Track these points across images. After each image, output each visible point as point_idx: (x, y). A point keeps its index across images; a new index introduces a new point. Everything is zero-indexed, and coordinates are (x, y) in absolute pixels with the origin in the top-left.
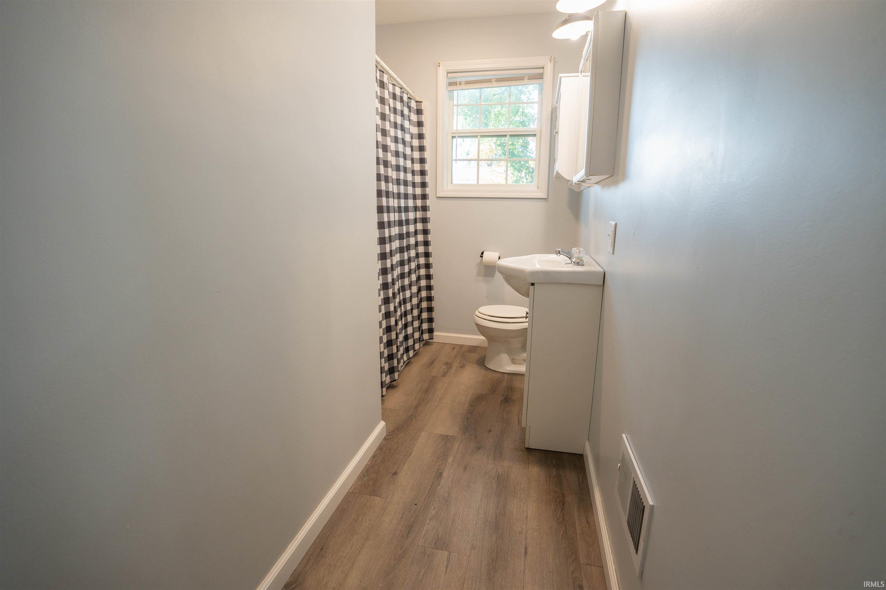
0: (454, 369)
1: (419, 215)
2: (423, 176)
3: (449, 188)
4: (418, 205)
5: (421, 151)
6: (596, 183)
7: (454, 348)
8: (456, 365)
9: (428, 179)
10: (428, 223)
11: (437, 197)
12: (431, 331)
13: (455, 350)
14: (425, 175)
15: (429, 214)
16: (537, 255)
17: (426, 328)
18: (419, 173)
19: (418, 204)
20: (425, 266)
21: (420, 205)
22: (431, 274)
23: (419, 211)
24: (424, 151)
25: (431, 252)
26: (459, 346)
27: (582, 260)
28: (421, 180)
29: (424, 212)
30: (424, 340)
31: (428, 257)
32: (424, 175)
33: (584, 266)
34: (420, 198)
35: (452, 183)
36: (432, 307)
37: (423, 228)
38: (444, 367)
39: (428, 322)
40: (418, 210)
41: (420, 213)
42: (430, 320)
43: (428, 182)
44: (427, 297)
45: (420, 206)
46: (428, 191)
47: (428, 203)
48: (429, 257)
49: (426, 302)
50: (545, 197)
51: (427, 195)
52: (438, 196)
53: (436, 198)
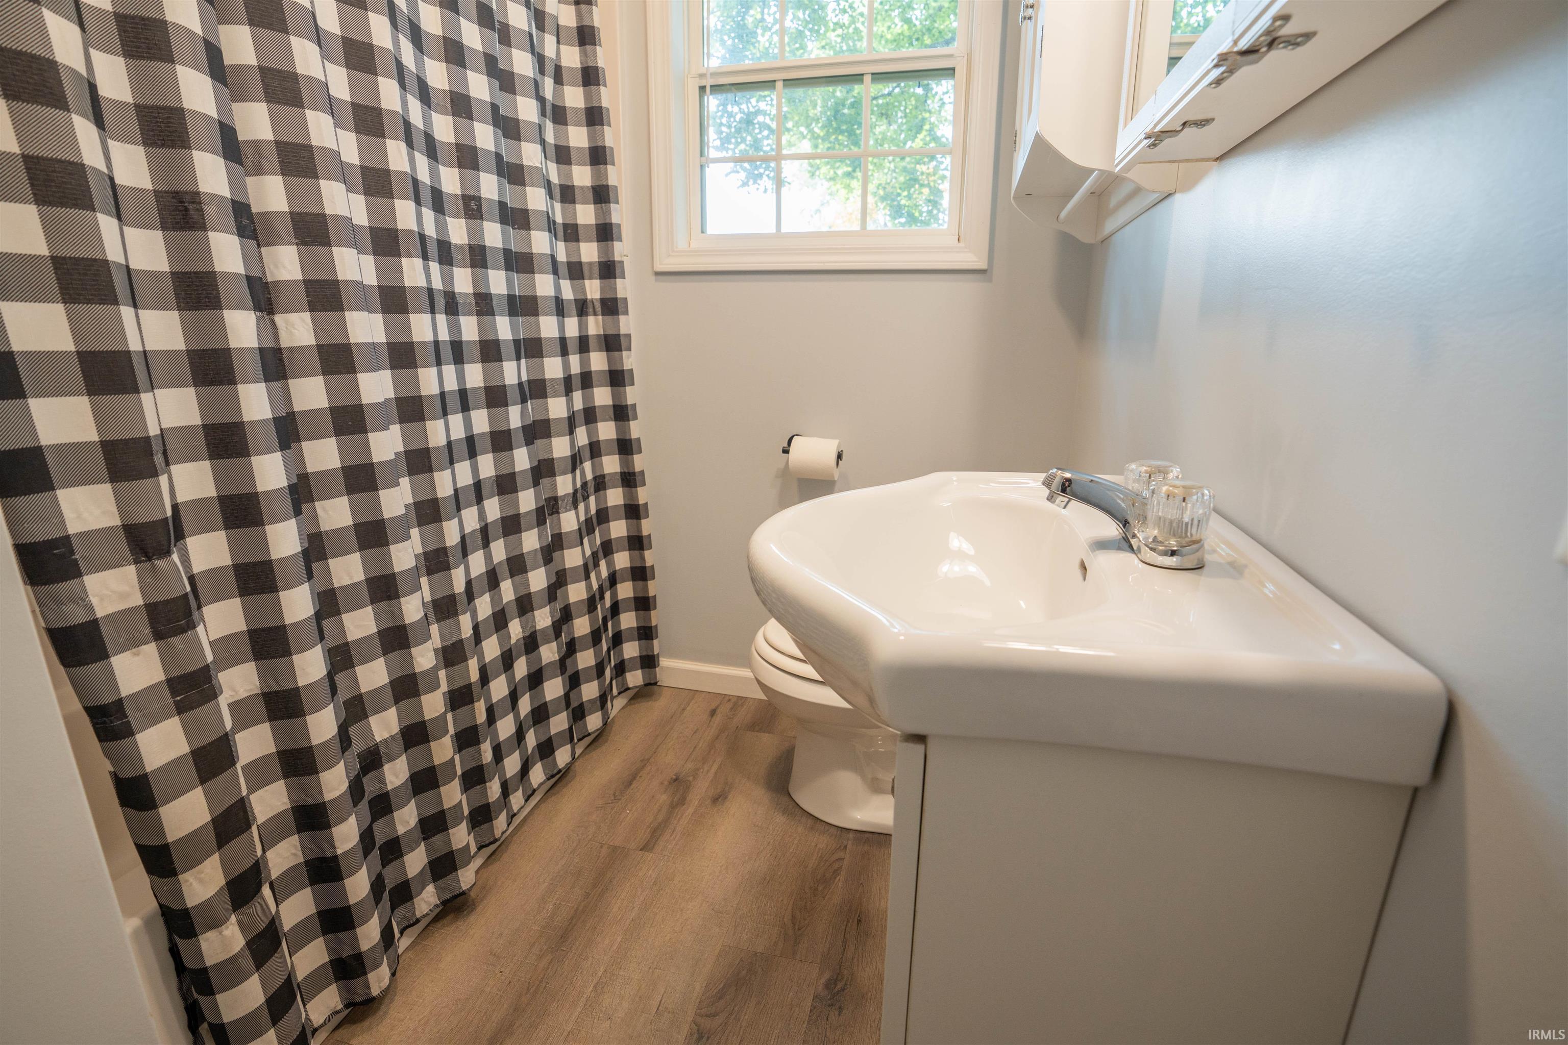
0: (691, 810)
1: (595, 326)
2: (603, 205)
3: (694, 245)
4: (589, 297)
5: (594, 125)
6: (1217, 159)
7: (713, 713)
8: (701, 789)
9: (619, 214)
10: (623, 352)
11: (658, 274)
12: (648, 662)
13: (718, 719)
14: (607, 201)
15: (626, 324)
16: (954, 476)
17: (636, 655)
18: (590, 195)
19: (591, 292)
20: (622, 480)
21: (597, 296)
22: (641, 502)
23: (595, 314)
24: (602, 124)
25: (638, 440)
26: (733, 701)
27: (1195, 542)
28: (596, 218)
29: (609, 318)
30: (628, 689)
31: (627, 454)
32: (605, 202)
33: (1205, 570)
34: (597, 275)
35: (702, 232)
36: (648, 598)
37: (609, 366)
38: (664, 797)
39: (640, 639)
40: (591, 310)
41: (597, 322)
42: (646, 633)
43: (619, 225)
44: (631, 568)
45: (596, 299)
46: (621, 250)
47: (624, 288)
48: (632, 454)
49: (631, 583)
50: (983, 265)
51: (617, 265)
52: (659, 268)
53: (653, 278)
